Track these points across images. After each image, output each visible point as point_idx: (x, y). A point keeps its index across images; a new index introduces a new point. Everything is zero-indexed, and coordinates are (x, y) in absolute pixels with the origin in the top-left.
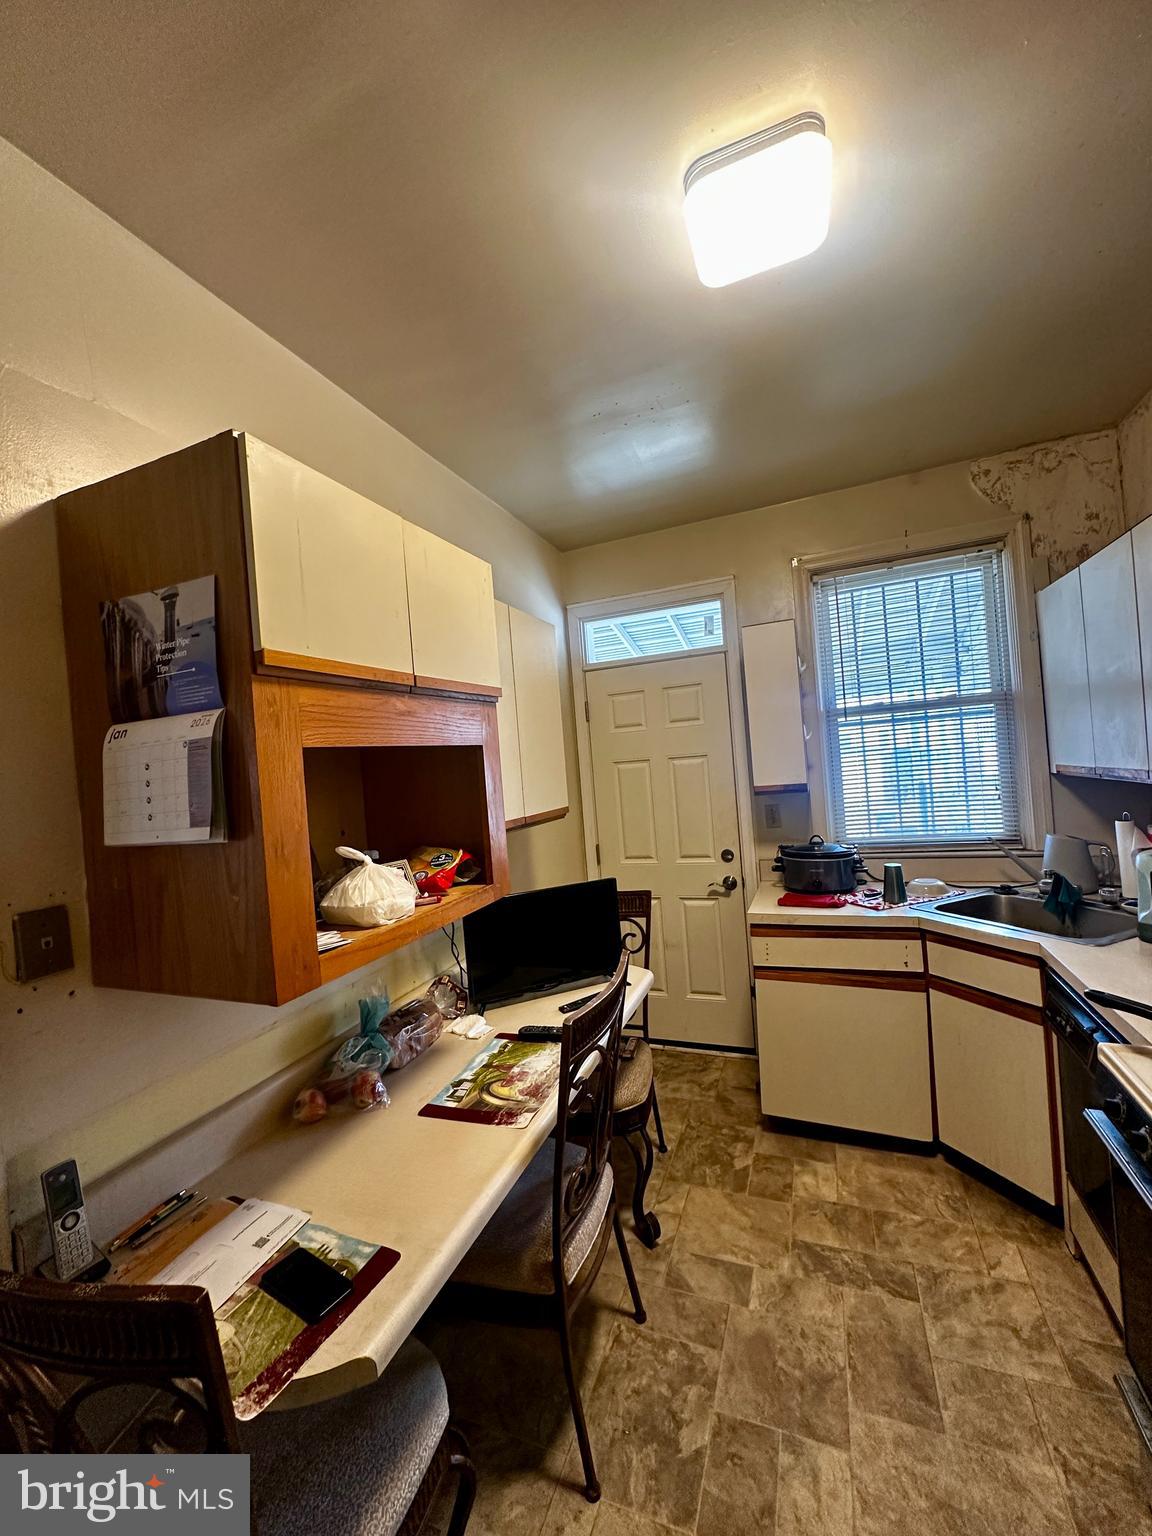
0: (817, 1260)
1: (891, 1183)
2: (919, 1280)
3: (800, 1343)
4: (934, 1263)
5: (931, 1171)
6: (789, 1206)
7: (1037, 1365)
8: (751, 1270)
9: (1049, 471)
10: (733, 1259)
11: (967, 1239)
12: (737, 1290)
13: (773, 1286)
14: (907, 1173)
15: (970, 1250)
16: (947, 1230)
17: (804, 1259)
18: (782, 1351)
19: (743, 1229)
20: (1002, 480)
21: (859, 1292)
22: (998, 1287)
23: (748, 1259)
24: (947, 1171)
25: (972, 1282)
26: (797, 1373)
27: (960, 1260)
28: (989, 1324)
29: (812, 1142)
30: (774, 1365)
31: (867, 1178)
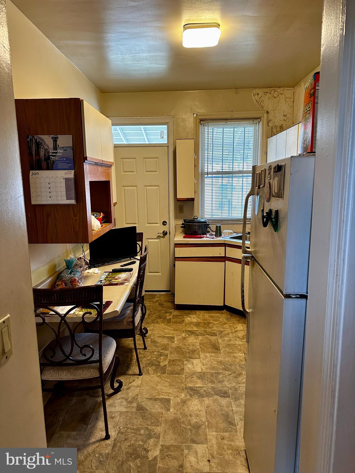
0: (192, 333)
1: (212, 317)
2: (217, 333)
3: (188, 346)
4: (221, 329)
5: (222, 313)
6: (184, 324)
7: (242, 342)
8: (174, 337)
9: (275, 98)
10: (169, 336)
11: (230, 324)
12: (171, 341)
13: (180, 339)
14: (215, 314)
15: (230, 326)
16: (225, 324)
17: (189, 333)
18: (183, 348)
19: (172, 330)
20: (262, 98)
21: (203, 337)
22: (236, 331)
23: (173, 335)
24: (227, 313)
25: (230, 331)
26: (188, 351)
27: (228, 328)
28: (233, 337)
29: (189, 311)
30: (182, 350)
31: (205, 316)
